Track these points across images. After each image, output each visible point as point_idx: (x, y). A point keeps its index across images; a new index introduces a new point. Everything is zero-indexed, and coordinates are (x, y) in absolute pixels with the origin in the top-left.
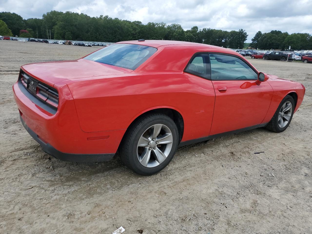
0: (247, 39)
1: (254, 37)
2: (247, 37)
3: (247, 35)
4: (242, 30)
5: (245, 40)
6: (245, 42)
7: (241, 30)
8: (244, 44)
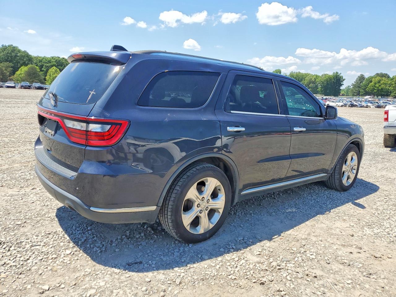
0: (343, 84)
1: (354, 82)
2: (344, 81)
3: (344, 78)
4: (337, 73)
5: (341, 85)
6: (341, 88)
7: (335, 73)
8: (341, 90)
